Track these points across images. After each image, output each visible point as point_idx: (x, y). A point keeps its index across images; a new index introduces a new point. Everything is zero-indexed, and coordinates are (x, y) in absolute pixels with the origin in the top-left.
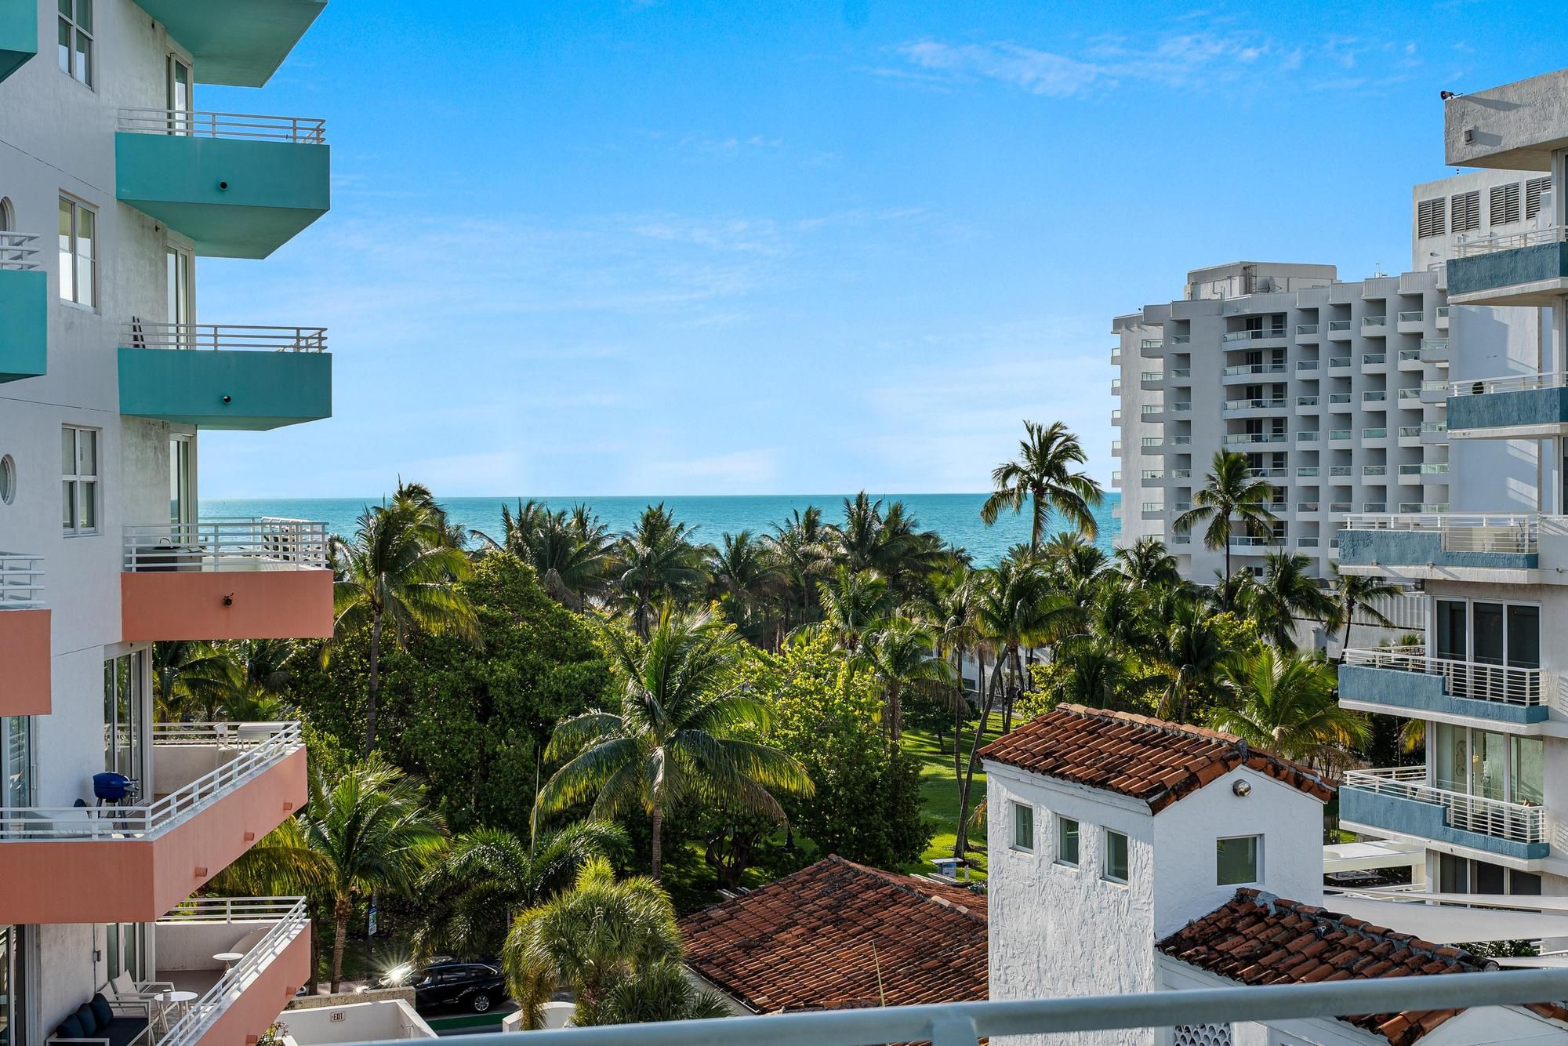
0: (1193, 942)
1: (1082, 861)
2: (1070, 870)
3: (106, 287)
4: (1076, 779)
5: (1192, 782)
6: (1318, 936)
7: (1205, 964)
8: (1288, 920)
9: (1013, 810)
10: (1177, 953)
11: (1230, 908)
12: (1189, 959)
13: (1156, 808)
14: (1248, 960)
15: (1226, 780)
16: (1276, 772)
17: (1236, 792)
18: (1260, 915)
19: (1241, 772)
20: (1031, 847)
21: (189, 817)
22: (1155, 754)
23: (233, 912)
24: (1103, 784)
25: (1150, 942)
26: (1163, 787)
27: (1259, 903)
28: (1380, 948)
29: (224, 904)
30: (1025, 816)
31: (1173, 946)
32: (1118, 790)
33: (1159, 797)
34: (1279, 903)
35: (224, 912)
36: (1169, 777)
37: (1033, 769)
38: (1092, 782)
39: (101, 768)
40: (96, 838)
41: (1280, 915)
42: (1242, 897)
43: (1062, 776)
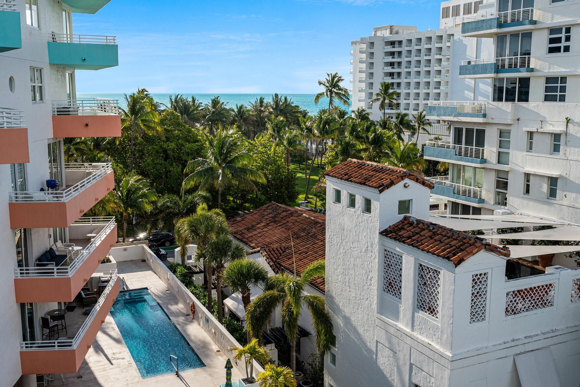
0: (391, 232)
1: (356, 207)
2: (352, 210)
3: (42, 21)
4: (355, 182)
5: (392, 184)
6: (430, 231)
7: (395, 239)
8: (420, 225)
9: (335, 191)
10: (386, 235)
11: (402, 222)
12: (390, 237)
13: (381, 192)
14: (409, 238)
15: (402, 183)
16: (417, 180)
17: (405, 186)
18: (411, 224)
19: (407, 181)
20: (340, 202)
21: (77, 194)
22: (380, 175)
23: (92, 221)
24: (364, 184)
25: (378, 232)
26: (383, 185)
27: (411, 220)
28: (450, 234)
29: (90, 219)
30: (338, 193)
31: (385, 233)
32: (369, 186)
33: (382, 188)
34: (417, 220)
35: (90, 221)
36: (386, 182)
37: (341, 179)
38: (360, 183)
39: (48, 178)
40: (47, 201)
41: (418, 224)
42: (405, 218)
43: (351, 181)
